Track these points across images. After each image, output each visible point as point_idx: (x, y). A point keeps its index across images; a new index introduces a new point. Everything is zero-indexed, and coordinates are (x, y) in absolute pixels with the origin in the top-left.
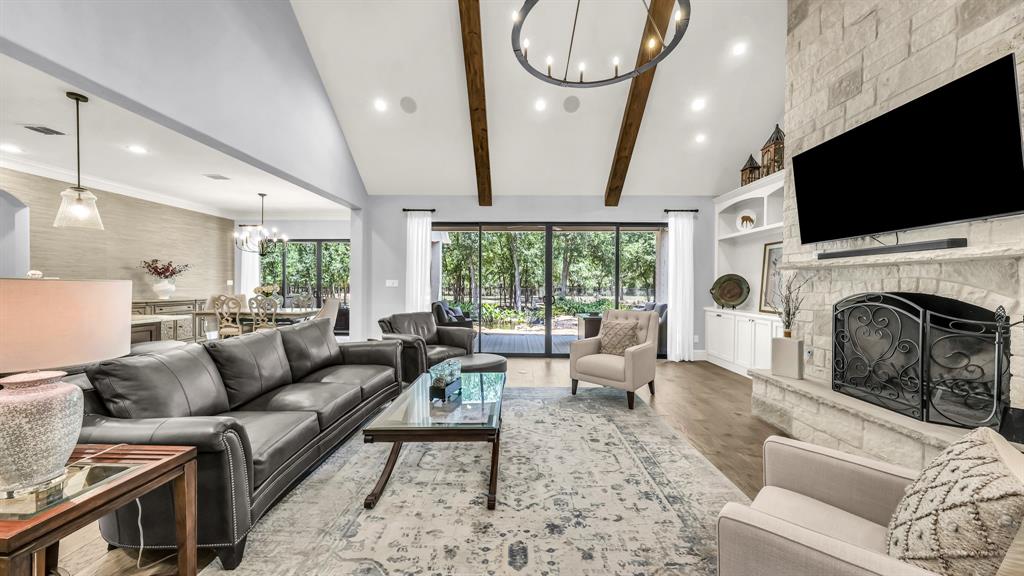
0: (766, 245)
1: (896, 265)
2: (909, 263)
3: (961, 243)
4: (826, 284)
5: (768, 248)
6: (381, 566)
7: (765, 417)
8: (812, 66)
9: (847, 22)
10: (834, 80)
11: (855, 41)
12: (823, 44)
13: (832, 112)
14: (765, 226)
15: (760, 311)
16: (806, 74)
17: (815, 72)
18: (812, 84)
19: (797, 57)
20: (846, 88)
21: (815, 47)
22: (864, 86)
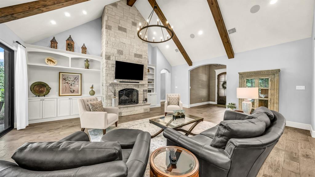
0: (60, 73)
1: (129, 84)
4: (117, 87)
8: (113, 42)
9: (121, 41)
10: (118, 49)
11: (122, 46)
12: (116, 40)
13: (118, 55)
14: (70, 67)
15: (59, 96)
16: (111, 42)
17: (114, 44)
18: (113, 46)
19: (109, 37)
20: (120, 52)
21: (114, 39)
22: (123, 55)
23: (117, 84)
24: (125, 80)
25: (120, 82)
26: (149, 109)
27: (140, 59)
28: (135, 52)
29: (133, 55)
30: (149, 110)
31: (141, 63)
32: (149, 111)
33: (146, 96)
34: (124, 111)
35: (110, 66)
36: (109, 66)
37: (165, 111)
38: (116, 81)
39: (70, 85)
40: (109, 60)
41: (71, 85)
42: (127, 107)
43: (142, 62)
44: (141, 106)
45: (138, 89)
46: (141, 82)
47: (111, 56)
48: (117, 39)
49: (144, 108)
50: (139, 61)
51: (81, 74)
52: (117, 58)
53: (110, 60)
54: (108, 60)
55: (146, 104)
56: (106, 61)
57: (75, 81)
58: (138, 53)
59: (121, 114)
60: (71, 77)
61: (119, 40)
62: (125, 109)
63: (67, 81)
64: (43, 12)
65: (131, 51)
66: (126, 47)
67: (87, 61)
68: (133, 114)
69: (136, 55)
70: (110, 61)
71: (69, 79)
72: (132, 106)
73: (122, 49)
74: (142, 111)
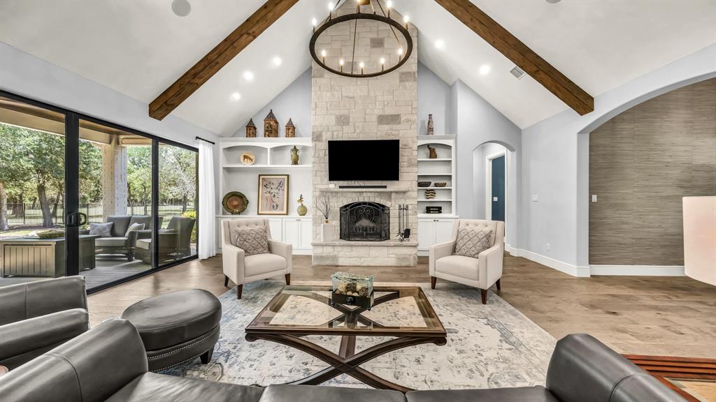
0: (260, 175)
1: (363, 192)
2: (366, 192)
3: (385, 187)
4: (335, 198)
5: (261, 177)
6: (489, 378)
7: (322, 263)
8: (327, 102)
9: (344, 94)
10: (338, 114)
11: (347, 104)
12: (333, 95)
13: (337, 127)
14: (269, 165)
15: (258, 214)
16: (324, 103)
17: (329, 105)
18: (327, 109)
19: (319, 92)
20: (343, 120)
21: (329, 94)
22: (350, 124)
23: (337, 192)
24: (353, 182)
25: (341, 187)
26: (412, 257)
27: (394, 127)
28: (378, 112)
29: (374, 118)
30: (412, 262)
31: (395, 135)
32: (412, 265)
33: (407, 223)
34: (343, 253)
35: (321, 154)
36: (319, 155)
37: (432, 273)
38: (333, 186)
39: (272, 195)
40: (319, 141)
41: (274, 196)
42: (352, 246)
43: (398, 134)
44: (388, 246)
45: (388, 204)
46: (392, 186)
47: (324, 133)
48: (336, 93)
49: (396, 255)
50: (389, 132)
51: (288, 176)
52: (335, 133)
53: (322, 141)
54: (317, 143)
55: (404, 243)
56: (314, 143)
57: (279, 188)
58: (389, 111)
59: (337, 260)
60: (274, 182)
61: (340, 95)
62: (346, 249)
63: (268, 190)
64: (198, 86)
65: (367, 112)
66: (357, 106)
67: (295, 149)
68: (365, 264)
69: (383, 119)
70: (320, 144)
71: (272, 186)
72: (366, 246)
73: (345, 112)
74: (391, 261)
